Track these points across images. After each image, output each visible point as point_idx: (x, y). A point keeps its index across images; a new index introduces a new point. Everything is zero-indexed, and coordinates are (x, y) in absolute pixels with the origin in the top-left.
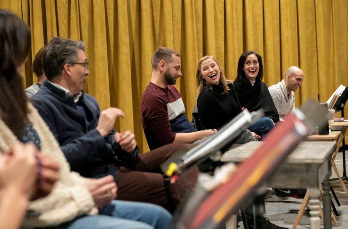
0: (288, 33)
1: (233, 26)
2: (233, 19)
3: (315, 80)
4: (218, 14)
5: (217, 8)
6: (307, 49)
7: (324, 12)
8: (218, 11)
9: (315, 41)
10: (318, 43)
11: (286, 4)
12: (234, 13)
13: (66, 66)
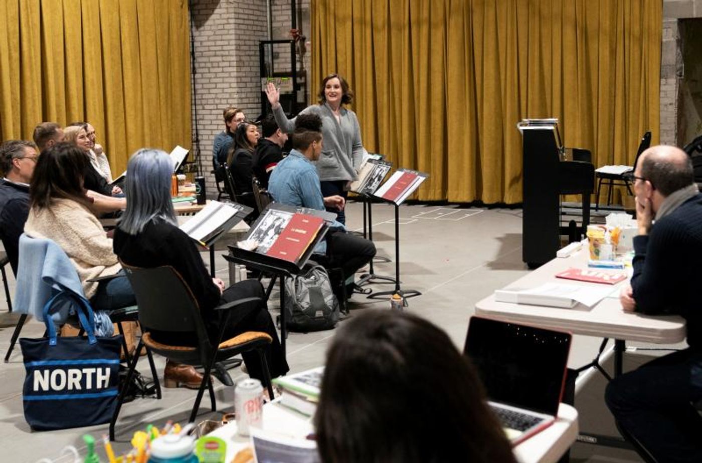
0: (93, 75)
1: (31, 66)
2: (30, 58)
3: (122, 129)
4: (13, 51)
5: (11, 45)
6: (113, 93)
7: (131, 50)
8: (12, 48)
9: (121, 84)
10: (125, 86)
11: (90, 39)
12: (33, 51)
13: (15, 162)
